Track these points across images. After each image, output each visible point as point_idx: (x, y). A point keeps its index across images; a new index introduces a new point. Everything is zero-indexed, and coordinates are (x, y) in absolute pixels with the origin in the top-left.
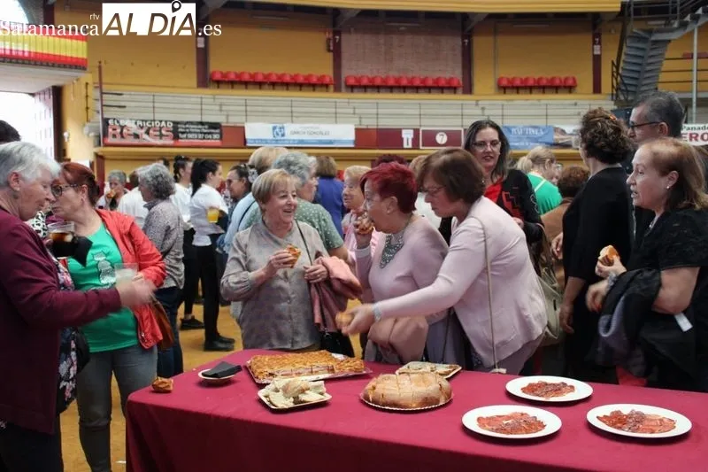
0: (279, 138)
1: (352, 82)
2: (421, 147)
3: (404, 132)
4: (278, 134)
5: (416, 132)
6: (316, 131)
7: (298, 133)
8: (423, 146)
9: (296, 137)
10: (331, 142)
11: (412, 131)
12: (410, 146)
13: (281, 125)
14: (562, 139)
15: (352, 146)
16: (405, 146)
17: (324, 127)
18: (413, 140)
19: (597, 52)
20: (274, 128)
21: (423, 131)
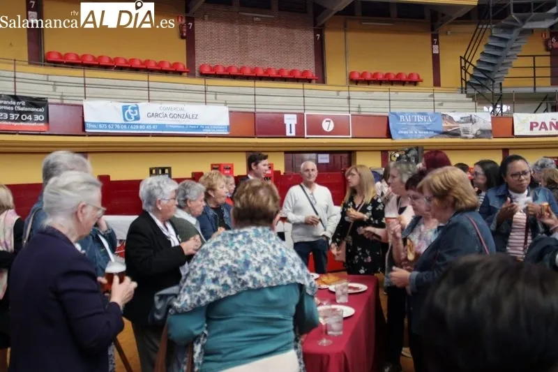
0: (130, 121)
1: (206, 70)
2: (306, 136)
3: (286, 116)
4: (129, 117)
5: (300, 118)
6: (181, 113)
7: (157, 115)
8: (308, 134)
9: (154, 121)
10: (199, 128)
11: (295, 116)
12: (293, 134)
13: (133, 105)
14: (450, 127)
15: (226, 133)
16: (288, 134)
17: (191, 109)
18: (297, 126)
19: (436, 52)
20: (125, 108)
21: (307, 115)
